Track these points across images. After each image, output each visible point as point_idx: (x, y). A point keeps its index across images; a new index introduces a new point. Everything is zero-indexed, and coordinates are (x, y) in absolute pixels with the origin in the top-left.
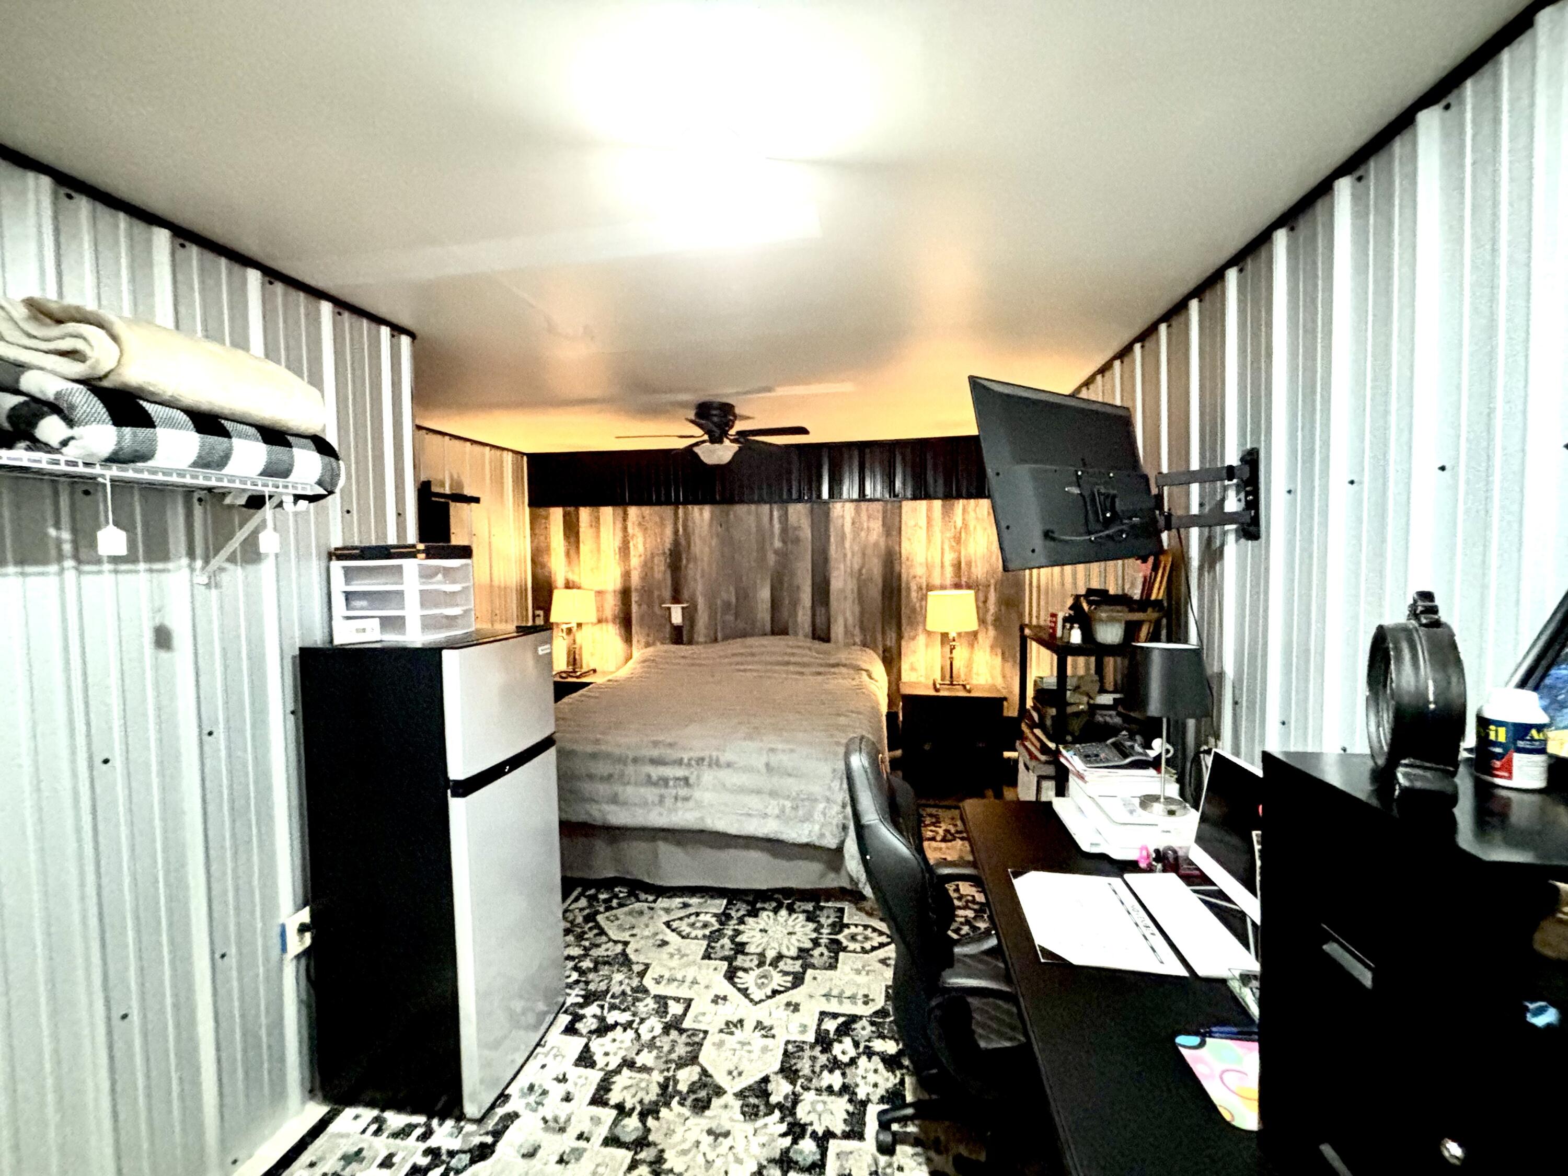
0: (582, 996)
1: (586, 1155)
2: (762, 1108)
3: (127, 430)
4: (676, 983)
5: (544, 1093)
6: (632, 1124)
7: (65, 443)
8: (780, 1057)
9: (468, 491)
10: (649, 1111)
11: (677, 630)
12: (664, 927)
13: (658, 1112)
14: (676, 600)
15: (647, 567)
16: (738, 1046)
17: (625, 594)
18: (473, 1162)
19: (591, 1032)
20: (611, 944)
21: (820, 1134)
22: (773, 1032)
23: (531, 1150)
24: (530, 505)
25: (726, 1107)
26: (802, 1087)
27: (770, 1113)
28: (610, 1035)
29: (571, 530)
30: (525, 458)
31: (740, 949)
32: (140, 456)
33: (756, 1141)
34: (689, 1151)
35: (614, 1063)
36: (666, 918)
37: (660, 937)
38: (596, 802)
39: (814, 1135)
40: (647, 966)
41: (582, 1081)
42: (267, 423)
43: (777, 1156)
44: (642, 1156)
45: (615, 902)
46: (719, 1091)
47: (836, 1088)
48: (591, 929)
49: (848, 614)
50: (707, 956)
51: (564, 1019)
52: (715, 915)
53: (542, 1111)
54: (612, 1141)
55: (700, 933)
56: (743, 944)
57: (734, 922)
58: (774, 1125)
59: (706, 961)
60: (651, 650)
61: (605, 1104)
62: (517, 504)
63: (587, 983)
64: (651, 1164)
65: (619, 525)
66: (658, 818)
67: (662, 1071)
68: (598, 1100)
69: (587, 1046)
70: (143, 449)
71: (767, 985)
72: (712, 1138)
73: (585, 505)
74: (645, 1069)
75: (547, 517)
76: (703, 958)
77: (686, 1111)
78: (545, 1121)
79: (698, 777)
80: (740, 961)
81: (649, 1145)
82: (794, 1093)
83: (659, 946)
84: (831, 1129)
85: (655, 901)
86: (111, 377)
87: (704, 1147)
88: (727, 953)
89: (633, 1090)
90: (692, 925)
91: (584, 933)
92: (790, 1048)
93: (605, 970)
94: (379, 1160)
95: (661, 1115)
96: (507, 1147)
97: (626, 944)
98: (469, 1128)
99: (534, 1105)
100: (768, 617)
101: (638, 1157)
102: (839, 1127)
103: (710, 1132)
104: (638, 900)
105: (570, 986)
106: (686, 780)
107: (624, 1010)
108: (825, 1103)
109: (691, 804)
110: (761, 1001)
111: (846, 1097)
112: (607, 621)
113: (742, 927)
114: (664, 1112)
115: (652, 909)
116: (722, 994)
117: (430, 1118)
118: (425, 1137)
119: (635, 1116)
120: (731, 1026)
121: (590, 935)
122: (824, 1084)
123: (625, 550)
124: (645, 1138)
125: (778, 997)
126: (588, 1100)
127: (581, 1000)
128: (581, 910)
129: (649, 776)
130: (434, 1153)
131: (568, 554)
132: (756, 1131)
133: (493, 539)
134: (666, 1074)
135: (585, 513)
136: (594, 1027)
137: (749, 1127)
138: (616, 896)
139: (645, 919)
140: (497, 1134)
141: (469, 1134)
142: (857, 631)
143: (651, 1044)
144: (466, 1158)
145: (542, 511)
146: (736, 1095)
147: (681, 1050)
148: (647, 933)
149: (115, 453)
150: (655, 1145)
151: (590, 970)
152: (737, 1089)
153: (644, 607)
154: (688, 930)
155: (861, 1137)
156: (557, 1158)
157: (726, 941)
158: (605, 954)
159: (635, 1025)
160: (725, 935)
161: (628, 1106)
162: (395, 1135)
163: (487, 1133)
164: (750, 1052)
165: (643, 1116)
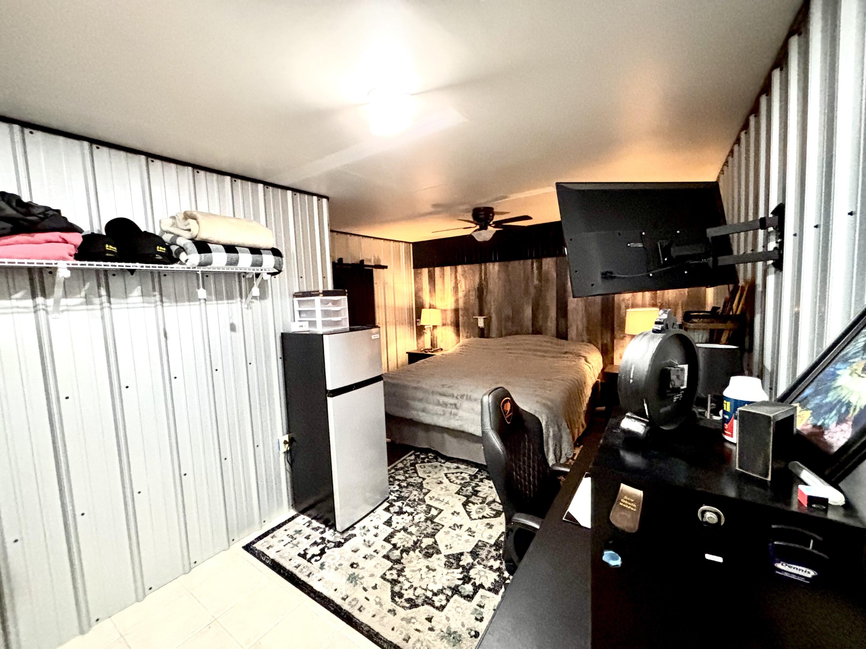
0: (397, 497)
1: (375, 558)
2: (455, 565)
3: (203, 255)
4: (439, 501)
5: (368, 531)
6: (397, 553)
7: (186, 261)
8: (473, 546)
9: (382, 264)
10: (406, 550)
11: (482, 330)
12: (444, 475)
13: (409, 552)
14: (481, 314)
15: (467, 296)
16: (456, 536)
17: (456, 311)
18: (335, 547)
19: (395, 513)
20: (418, 478)
21: (477, 584)
22: (474, 534)
23: (356, 550)
24: (414, 268)
25: (439, 559)
26: (478, 562)
27: (457, 568)
28: (402, 516)
29: (432, 278)
30: (411, 245)
31: (475, 493)
32: (208, 263)
33: (445, 577)
34: (416, 571)
35: (399, 527)
36: (446, 471)
37: (440, 479)
38: (417, 410)
39: (474, 584)
40: (429, 491)
41: (383, 531)
42: (252, 246)
43: (453, 587)
44: (396, 566)
45: (426, 460)
46: (438, 552)
47: (495, 568)
48: (412, 470)
49: (579, 323)
50: (458, 493)
51: (386, 504)
52: (470, 475)
53: (365, 537)
54: (387, 557)
55: (459, 482)
56: (478, 492)
57: (478, 480)
58: (457, 573)
59: (457, 495)
60: (468, 339)
61: (389, 542)
62: (407, 268)
63: (401, 492)
64: (398, 570)
65: (453, 276)
66: (442, 422)
67: (417, 537)
68: (387, 540)
69: (391, 517)
70: (209, 261)
71: (481, 513)
72: (427, 569)
73: (438, 266)
74: (411, 534)
75: (421, 273)
76: (456, 493)
77: (421, 555)
78: (365, 541)
79: (461, 404)
80: (473, 499)
81: (400, 563)
82: (472, 564)
83: (438, 483)
84: (483, 584)
85: (444, 463)
86: (198, 237)
87: (422, 572)
88: (468, 493)
89: (402, 540)
90: (457, 477)
91: (409, 471)
92: (480, 544)
93: (411, 488)
94: (305, 536)
95: (410, 553)
96: (348, 546)
97: (424, 479)
98: (338, 534)
99: (363, 534)
100: (530, 323)
101: (394, 566)
102: (487, 585)
103: (427, 567)
104: (437, 461)
105: (393, 492)
106: (455, 405)
107: (412, 507)
108: (485, 573)
109: (457, 417)
110: (476, 519)
111: (498, 573)
112: (448, 325)
113: (480, 484)
114: (411, 553)
115: (441, 466)
116: (458, 512)
117: (326, 526)
118: (322, 533)
119: (399, 550)
120: (456, 526)
121: (410, 472)
122: (489, 564)
123: (456, 289)
124: (400, 560)
125: (484, 519)
126: (383, 539)
127: (396, 498)
128: (411, 460)
129: (439, 401)
130: (323, 539)
131: (430, 292)
132: (448, 573)
133: (395, 285)
134: (419, 538)
135: (437, 270)
136: (396, 511)
137: (446, 571)
138: (428, 457)
139: (437, 470)
140: (346, 540)
141: (338, 537)
142: (585, 333)
143: (417, 525)
144: (333, 544)
145: (419, 271)
146: (445, 556)
147: (429, 530)
148: (434, 477)
149: (200, 263)
150: (402, 564)
151: (404, 487)
152: (447, 554)
153: (465, 318)
154: (454, 479)
155: (497, 592)
156: (364, 556)
157: (470, 488)
158: (413, 481)
159: (413, 515)
160: (470, 485)
161: (398, 546)
162: (313, 529)
163: (343, 538)
164: (460, 540)
165: (402, 552)
